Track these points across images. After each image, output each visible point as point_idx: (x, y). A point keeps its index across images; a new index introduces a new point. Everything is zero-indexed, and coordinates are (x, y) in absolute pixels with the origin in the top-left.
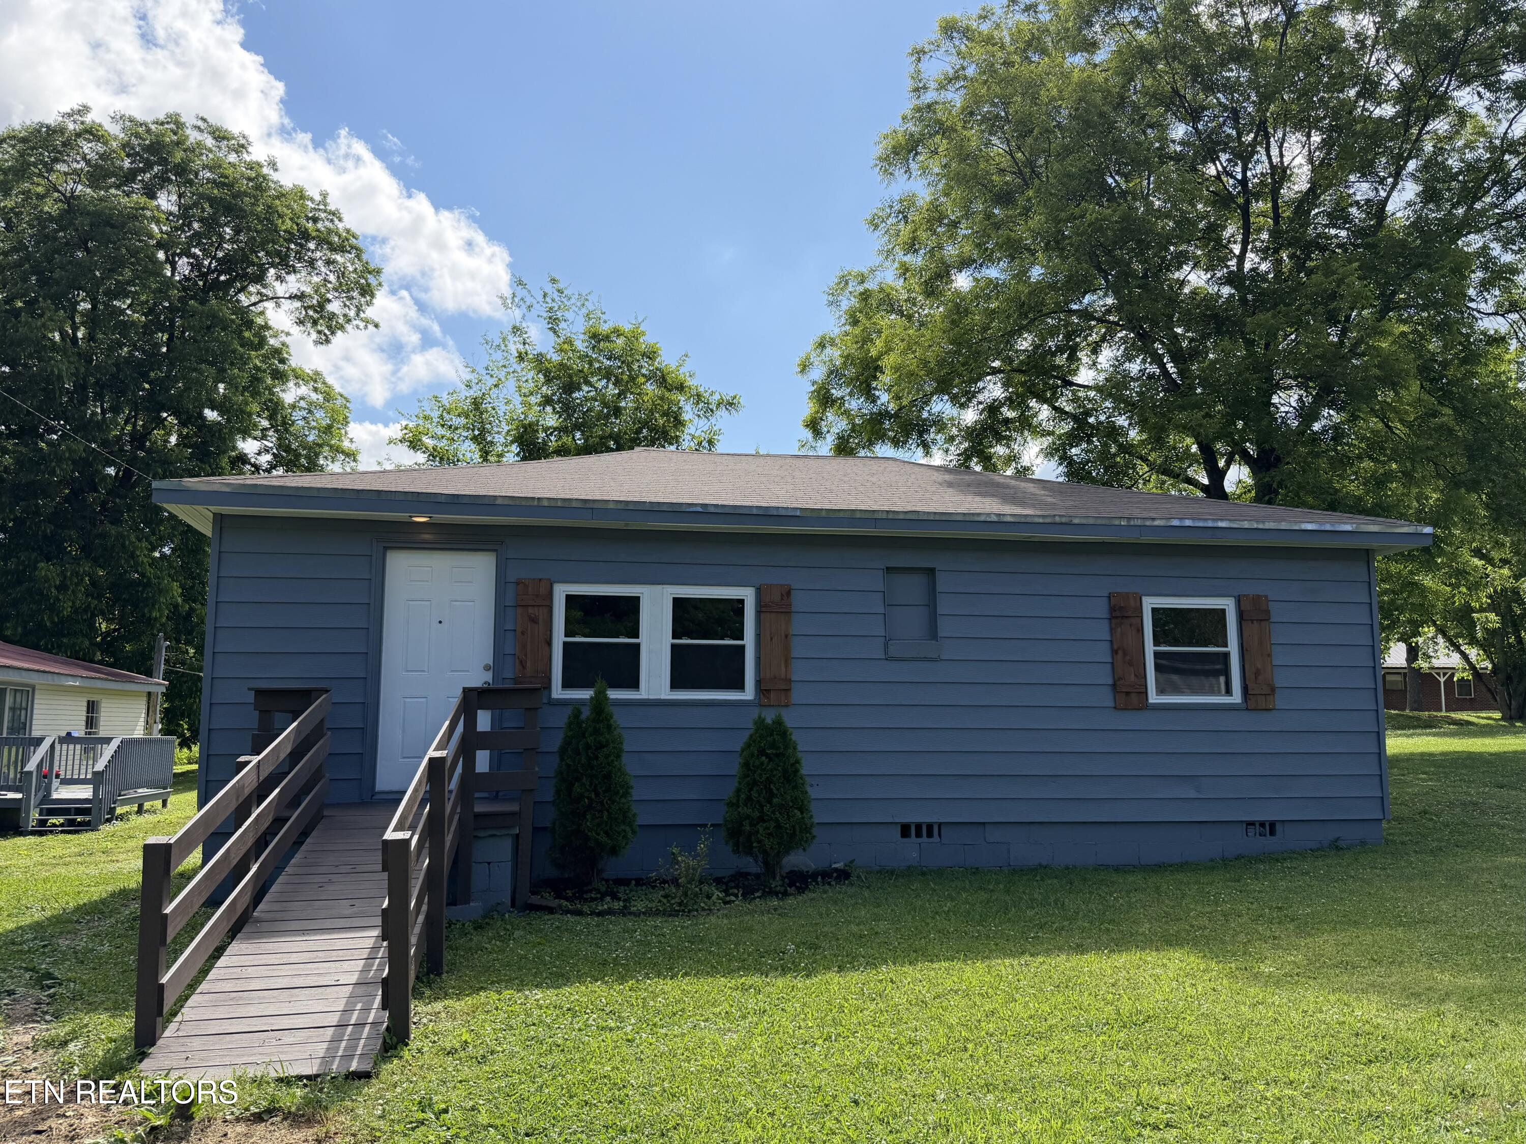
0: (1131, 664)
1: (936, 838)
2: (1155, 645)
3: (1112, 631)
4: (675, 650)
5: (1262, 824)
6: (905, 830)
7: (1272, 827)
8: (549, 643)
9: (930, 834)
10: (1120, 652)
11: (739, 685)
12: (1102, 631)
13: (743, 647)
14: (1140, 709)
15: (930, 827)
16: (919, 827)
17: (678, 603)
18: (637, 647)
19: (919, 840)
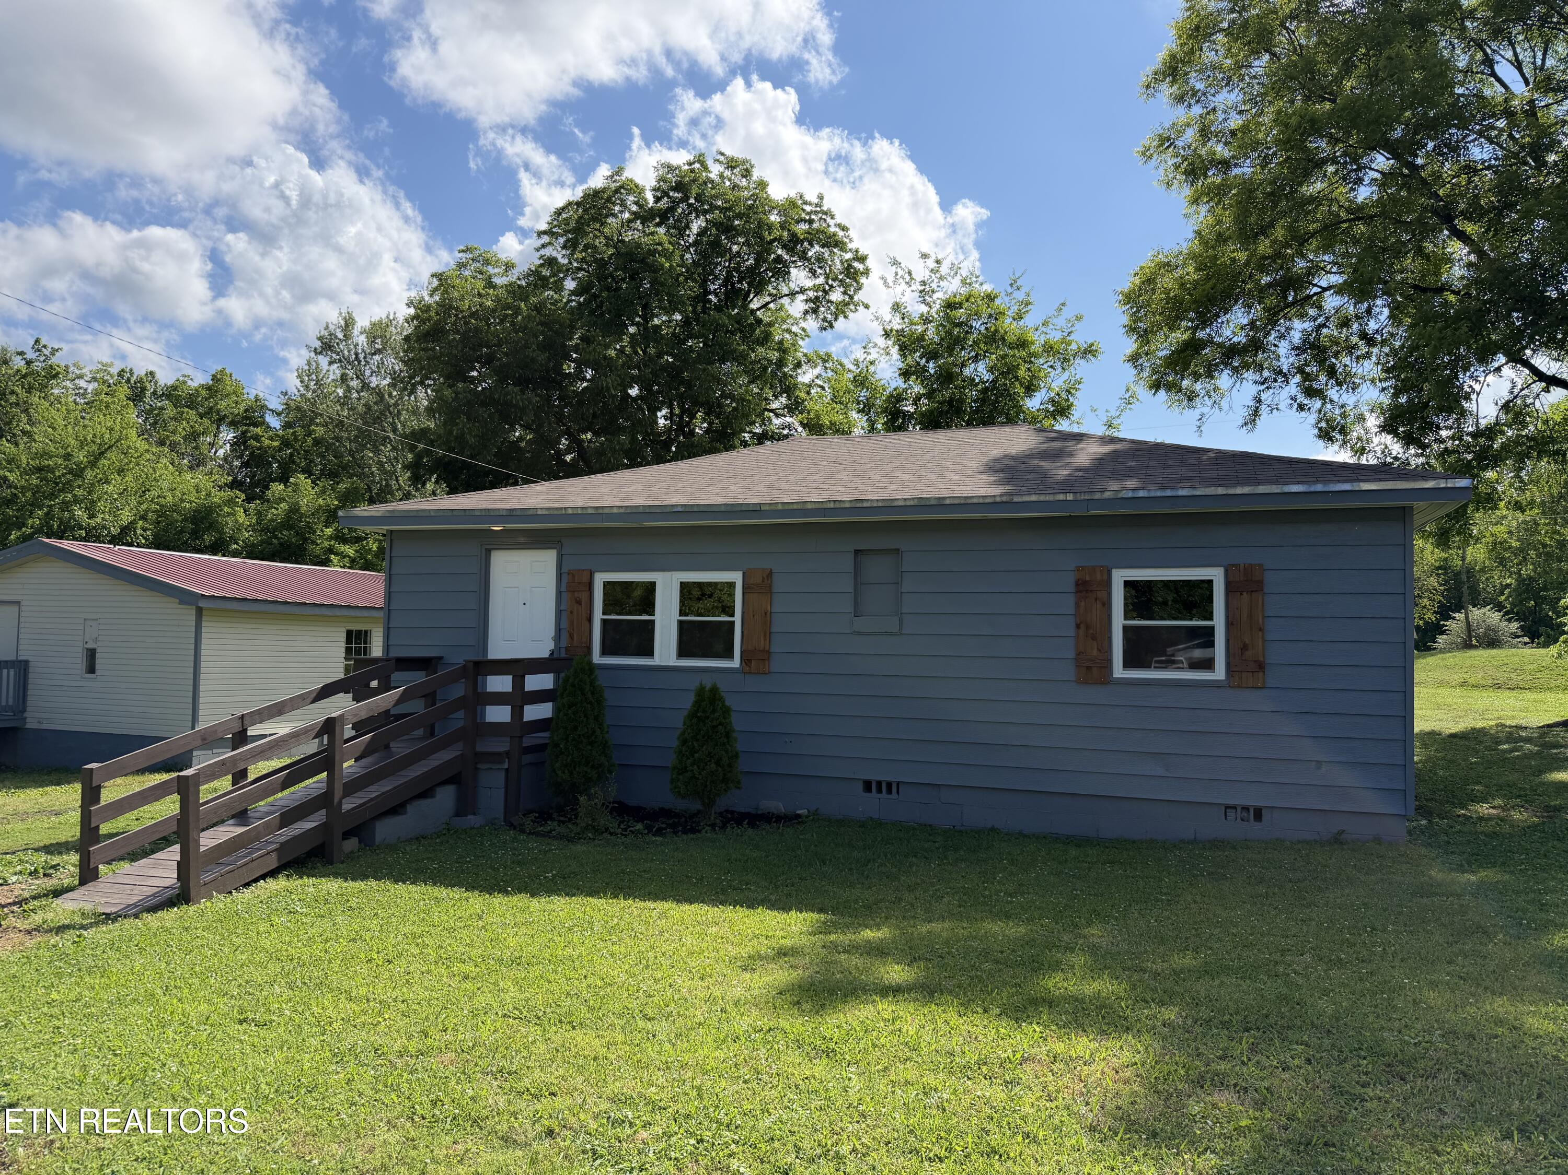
0: (1094, 638)
1: (894, 795)
2: (1126, 618)
3: (1077, 606)
4: (681, 623)
5: (1246, 809)
6: (867, 786)
7: (1258, 814)
8: (590, 619)
9: (890, 791)
10: (1082, 626)
11: (729, 654)
12: (1068, 604)
13: (733, 623)
14: (1103, 683)
15: (889, 785)
16: (879, 784)
17: (683, 585)
18: (653, 622)
19: (879, 796)
